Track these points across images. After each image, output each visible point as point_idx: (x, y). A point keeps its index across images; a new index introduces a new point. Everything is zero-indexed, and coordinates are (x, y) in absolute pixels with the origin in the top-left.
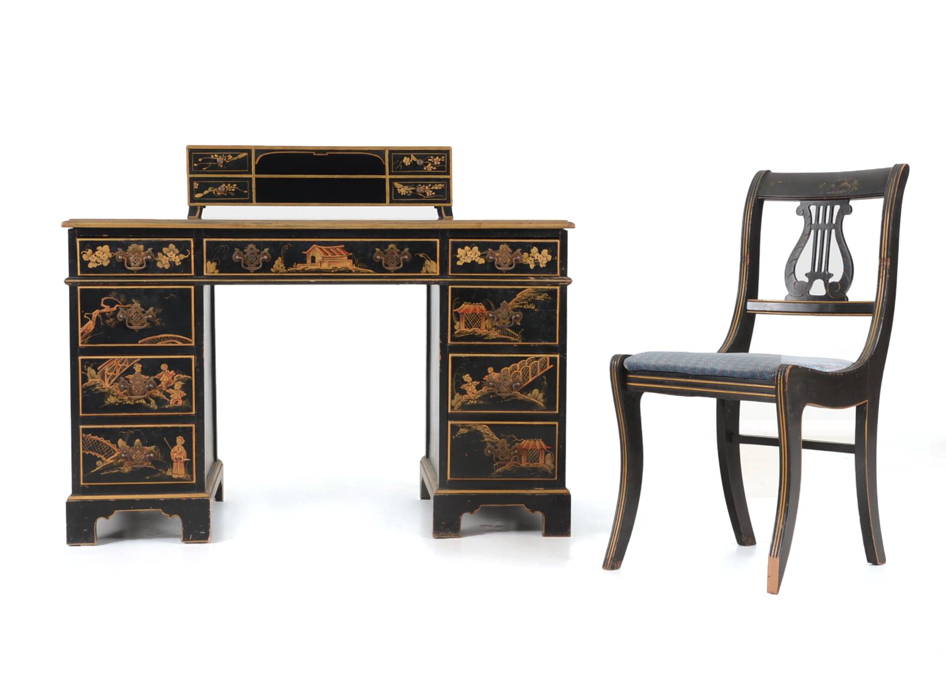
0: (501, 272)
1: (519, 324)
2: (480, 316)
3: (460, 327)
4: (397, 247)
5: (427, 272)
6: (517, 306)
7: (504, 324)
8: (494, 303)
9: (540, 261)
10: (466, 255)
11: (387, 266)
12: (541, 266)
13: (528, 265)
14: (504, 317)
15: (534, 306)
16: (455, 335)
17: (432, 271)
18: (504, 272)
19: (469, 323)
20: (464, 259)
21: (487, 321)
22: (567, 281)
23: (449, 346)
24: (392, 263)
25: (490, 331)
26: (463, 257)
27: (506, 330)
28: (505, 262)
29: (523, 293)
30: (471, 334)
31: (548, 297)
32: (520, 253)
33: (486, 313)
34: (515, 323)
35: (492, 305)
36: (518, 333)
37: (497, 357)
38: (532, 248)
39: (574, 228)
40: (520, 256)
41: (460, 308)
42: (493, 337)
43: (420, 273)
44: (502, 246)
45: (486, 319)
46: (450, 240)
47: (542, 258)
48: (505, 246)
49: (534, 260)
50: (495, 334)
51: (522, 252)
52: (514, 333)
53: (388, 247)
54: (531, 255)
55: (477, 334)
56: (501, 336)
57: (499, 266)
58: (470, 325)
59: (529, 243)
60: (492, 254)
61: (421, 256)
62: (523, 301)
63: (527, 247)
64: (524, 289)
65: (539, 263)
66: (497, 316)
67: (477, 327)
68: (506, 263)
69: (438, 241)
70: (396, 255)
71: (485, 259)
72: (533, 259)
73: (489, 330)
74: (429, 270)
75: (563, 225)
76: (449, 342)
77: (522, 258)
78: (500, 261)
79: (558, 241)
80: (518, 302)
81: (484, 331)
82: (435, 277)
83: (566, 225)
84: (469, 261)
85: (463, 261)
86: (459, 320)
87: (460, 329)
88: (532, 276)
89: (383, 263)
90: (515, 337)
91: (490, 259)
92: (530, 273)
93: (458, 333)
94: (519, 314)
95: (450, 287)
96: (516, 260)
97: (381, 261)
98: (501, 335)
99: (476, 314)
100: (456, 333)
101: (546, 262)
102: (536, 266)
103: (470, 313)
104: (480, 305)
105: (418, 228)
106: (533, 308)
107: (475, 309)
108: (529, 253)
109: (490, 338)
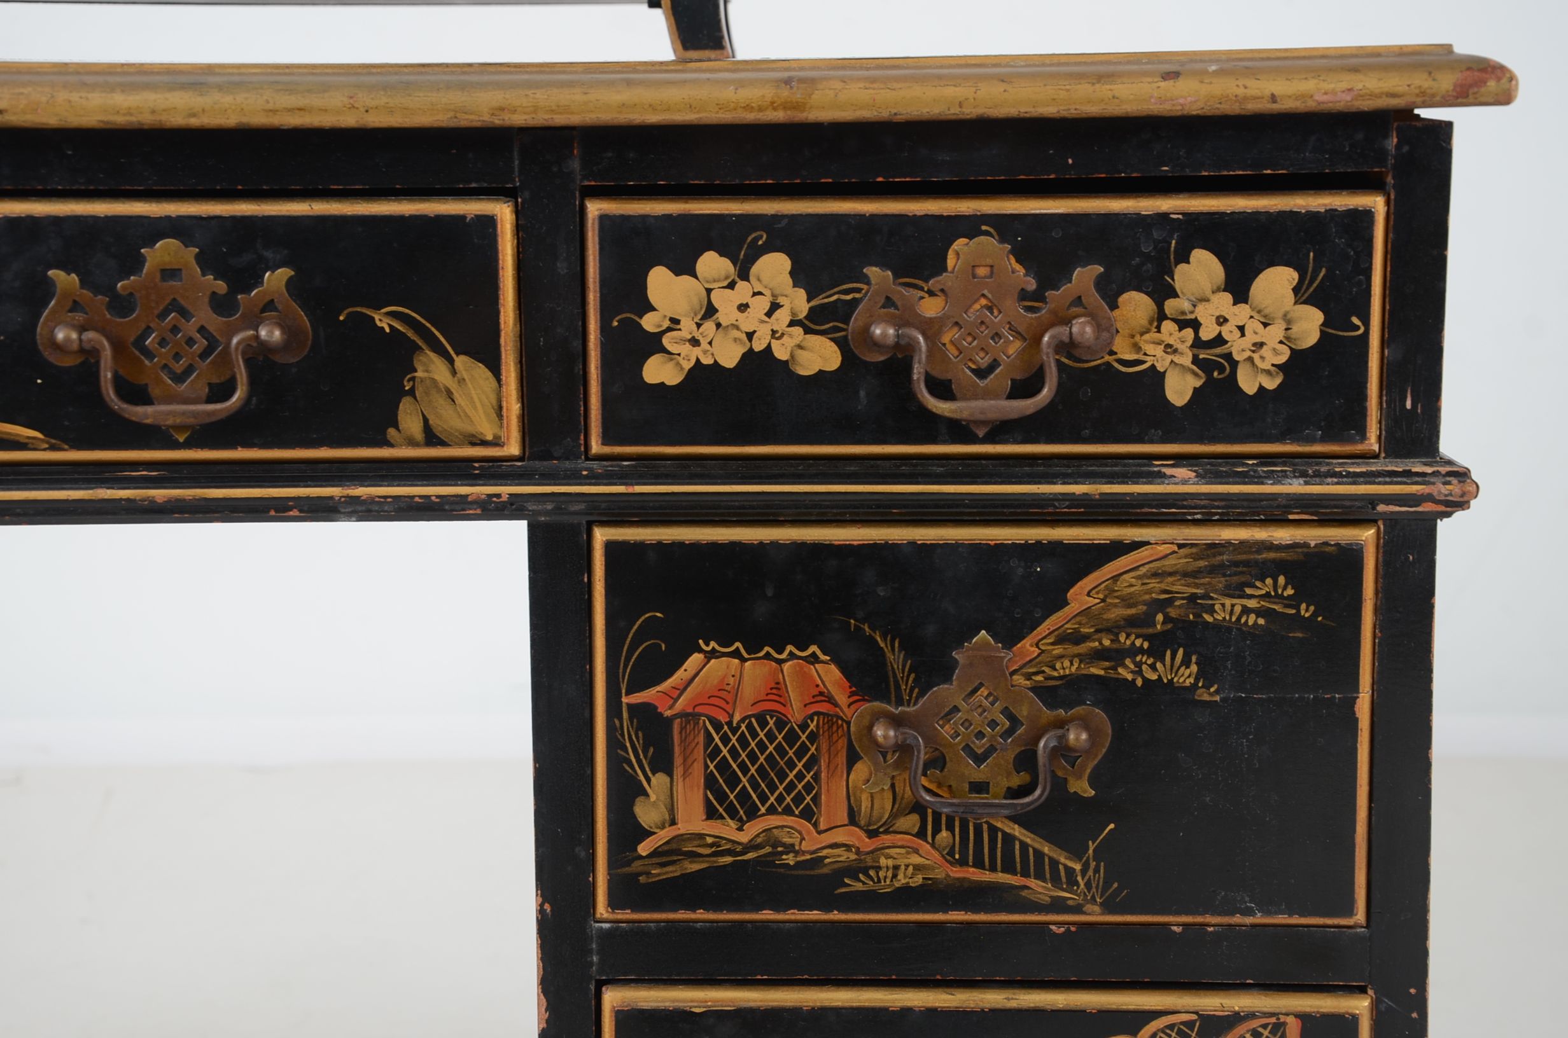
0: (959, 431)
1: (1082, 787)
2: (813, 737)
3: (672, 810)
4: (206, 262)
5: (431, 438)
6: (1067, 668)
7: (979, 787)
8: (911, 646)
9: (1239, 348)
10: (710, 311)
11: (138, 394)
12: (1248, 383)
13: (1156, 378)
14: (980, 746)
15: (1194, 668)
16: (636, 866)
17: (470, 429)
18: (981, 433)
19: (733, 781)
20: (695, 342)
21: (861, 770)
22: (1440, 489)
23: (605, 935)
24: (179, 378)
25: (887, 839)
26: (688, 327)
27: (993, 830)
28: (983, 361)
29: (1116, 578)
30: (751, 855)
31: (1293, 601)
32: (1094, 298)
33: (855, 713)
34: (1059, 785)
35: (896, 659)
36: (1077, 852)
37: (932, 1013)
38: (1184, 257)
39: (1505, 98)
40: (1092, 316)
41: (680, 676)
42: (902, 880)
43: (386, 443)
44: (960, 244)
45: (853, 758)
46: (594, 208)
47: (1253, 326)
48: (989, 245)
49: (1198, 344)
50: (916, 859)
51: (1110, 292)
52: (1046, 849)
53: (140, 261)
54: (1170, 305)
55: (790, 859)
56: (957, 872)
57: (942, 389)
58: (743, 796)
59: (1164, 217)
60: (889, 302)
61: (383, 321)
62: (1112, 630)
63: (1147, 248)
64: (1119, 549)
65: (1234, 364)
66: (932, 739)
67: (788, 811)
68: (993, 366)
69: (504, 213)
70: (204, 315)
71: (842, 345)
72: (1189, 333)
73: (872, 834)
74: (446, 419)
75: (1420, 81)
76: (602, 908)
77: (1107, 329)
78: (952, 352)
79: (1377, 204)
80: (1077, 638)
81: (839, 836)
82: (494, 470)
83: (1446, 82)
84: (729, 356)
85: (689, 356)
86: (663, 763)
87: (673, 822)
88: (1179, 459)
89: (106, 376)
90: (1056, 880)
91: (876, 345)
92: (1164, 440)
93: (655, 853)
94: (1085, 723)
95: (601, 535)
96: (1067, 347)
97: (89, 357)
98: (963, 862)
99: (781, 724)
100: (644, 848)
101: (1282, 359)
102: (1210, 380)
103: (737, 718)
104: (813, 659)
105: (349, 120)
106: (1186, 676)
107: (777, 690)
108: (1162, 292)
109: (886, 887)
